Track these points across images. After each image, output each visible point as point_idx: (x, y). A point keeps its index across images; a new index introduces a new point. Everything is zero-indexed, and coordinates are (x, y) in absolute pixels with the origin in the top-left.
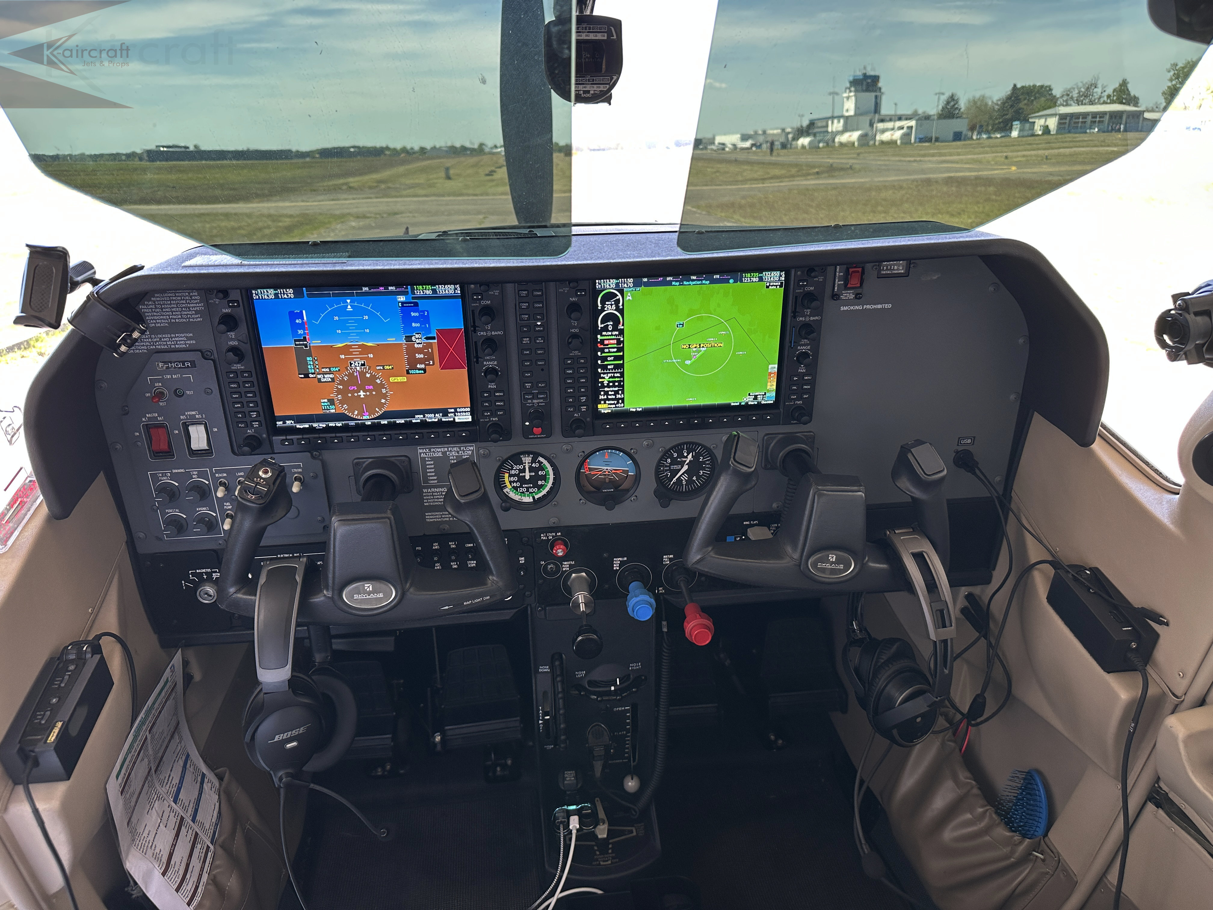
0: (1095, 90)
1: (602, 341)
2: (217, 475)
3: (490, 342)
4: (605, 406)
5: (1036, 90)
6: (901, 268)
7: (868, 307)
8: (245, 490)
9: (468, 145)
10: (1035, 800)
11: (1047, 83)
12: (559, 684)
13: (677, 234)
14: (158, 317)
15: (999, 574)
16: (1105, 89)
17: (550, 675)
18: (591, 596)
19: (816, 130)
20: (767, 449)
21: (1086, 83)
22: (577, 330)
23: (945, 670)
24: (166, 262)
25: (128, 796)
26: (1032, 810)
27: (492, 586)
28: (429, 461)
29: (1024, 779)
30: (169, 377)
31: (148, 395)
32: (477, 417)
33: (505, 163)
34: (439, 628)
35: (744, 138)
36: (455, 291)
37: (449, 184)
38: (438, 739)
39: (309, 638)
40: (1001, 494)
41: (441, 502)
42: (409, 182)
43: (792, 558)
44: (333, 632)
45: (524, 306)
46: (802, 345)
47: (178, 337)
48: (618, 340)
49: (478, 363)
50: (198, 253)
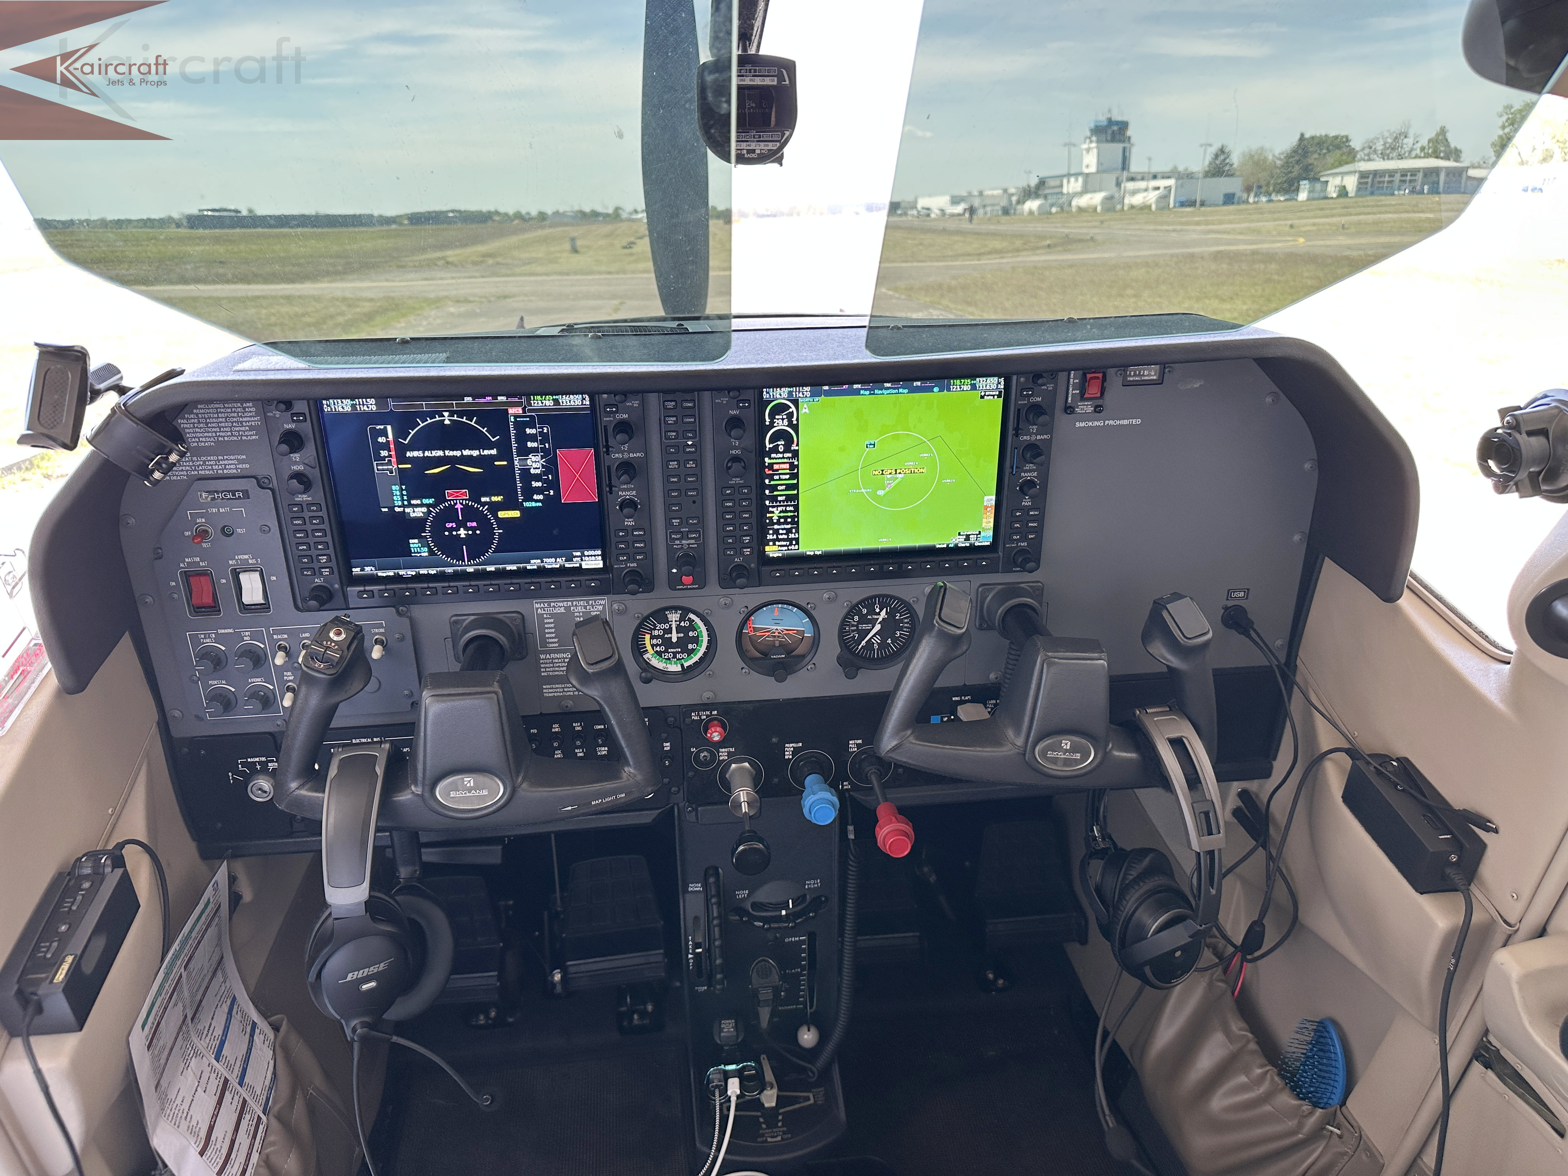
0: (1406, 141)
1: (771, 466)
2: (275, 637)
3: (627, 467)
4: (775, 548)
5: (1329, 141)
6: (1153, 373)
7: (1111, 422)
8: (311, 656)
9: (600, 209)
10: (1329, 1058)
11: (1343, 133)
12: (715, 907)
13: (866, 329)
14: (201, 435)
15: (1281, 765)
16: (1418, 139)
17: (702, 896)
18: (756, 792)
19: (1047, 191)
20: (982, 603)
21: (1394, 132)
22: (738, 452)
23: (1211, 890)
24: (213, 365)
25: (156, 1052)
26: (1325, 1071)
27: (628, 780)
28: (549, 618)
29: (1315, 1031)
30: (214, 510)
31: (187, 534)
32: (610, 562)
33: (647, 233)
34: (558, 834)
35: (955, 201)
36: (582, 402)
37: (577, 261)
38: (557, 977)
39: (392, 846)
40: (1283, 661)
41: (563, 671)
42: (525, 255)
43: (1014, 744)
44: (423, 839)
45: (671, 420)
46: (1027, 471)
47: (227, 459)
48: (791, 464)
49: (611, 493)
50: (254, 354)
